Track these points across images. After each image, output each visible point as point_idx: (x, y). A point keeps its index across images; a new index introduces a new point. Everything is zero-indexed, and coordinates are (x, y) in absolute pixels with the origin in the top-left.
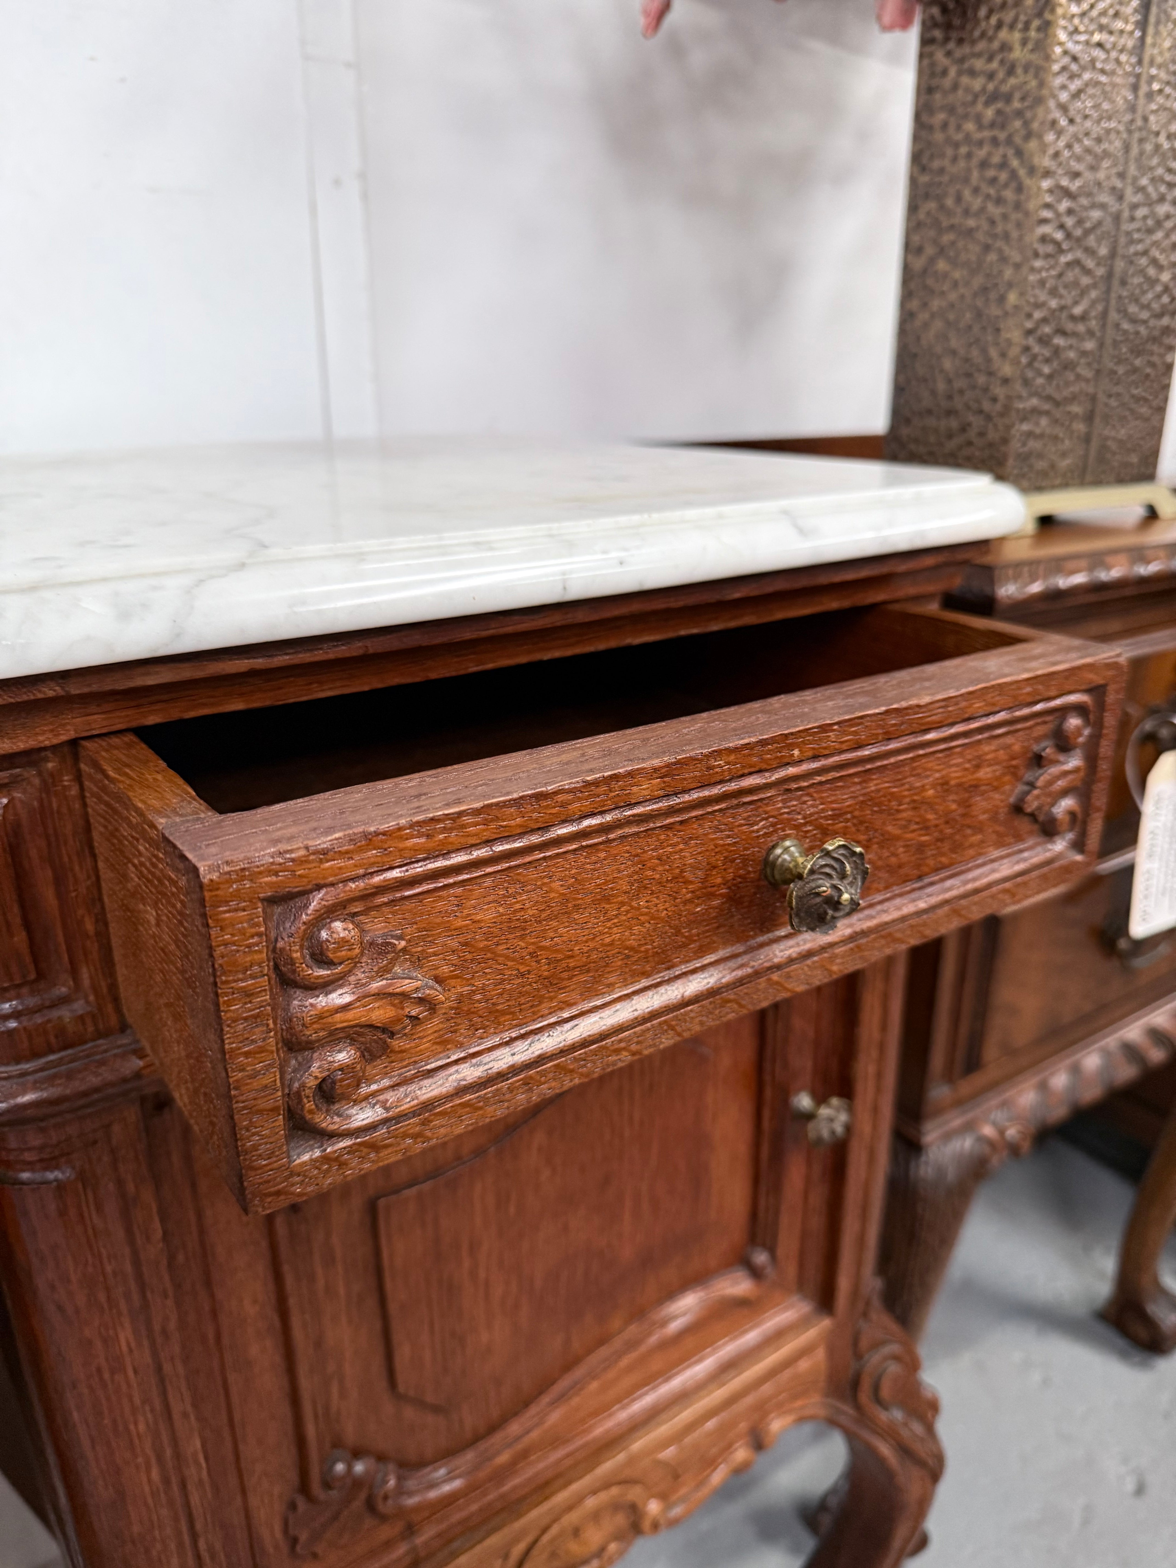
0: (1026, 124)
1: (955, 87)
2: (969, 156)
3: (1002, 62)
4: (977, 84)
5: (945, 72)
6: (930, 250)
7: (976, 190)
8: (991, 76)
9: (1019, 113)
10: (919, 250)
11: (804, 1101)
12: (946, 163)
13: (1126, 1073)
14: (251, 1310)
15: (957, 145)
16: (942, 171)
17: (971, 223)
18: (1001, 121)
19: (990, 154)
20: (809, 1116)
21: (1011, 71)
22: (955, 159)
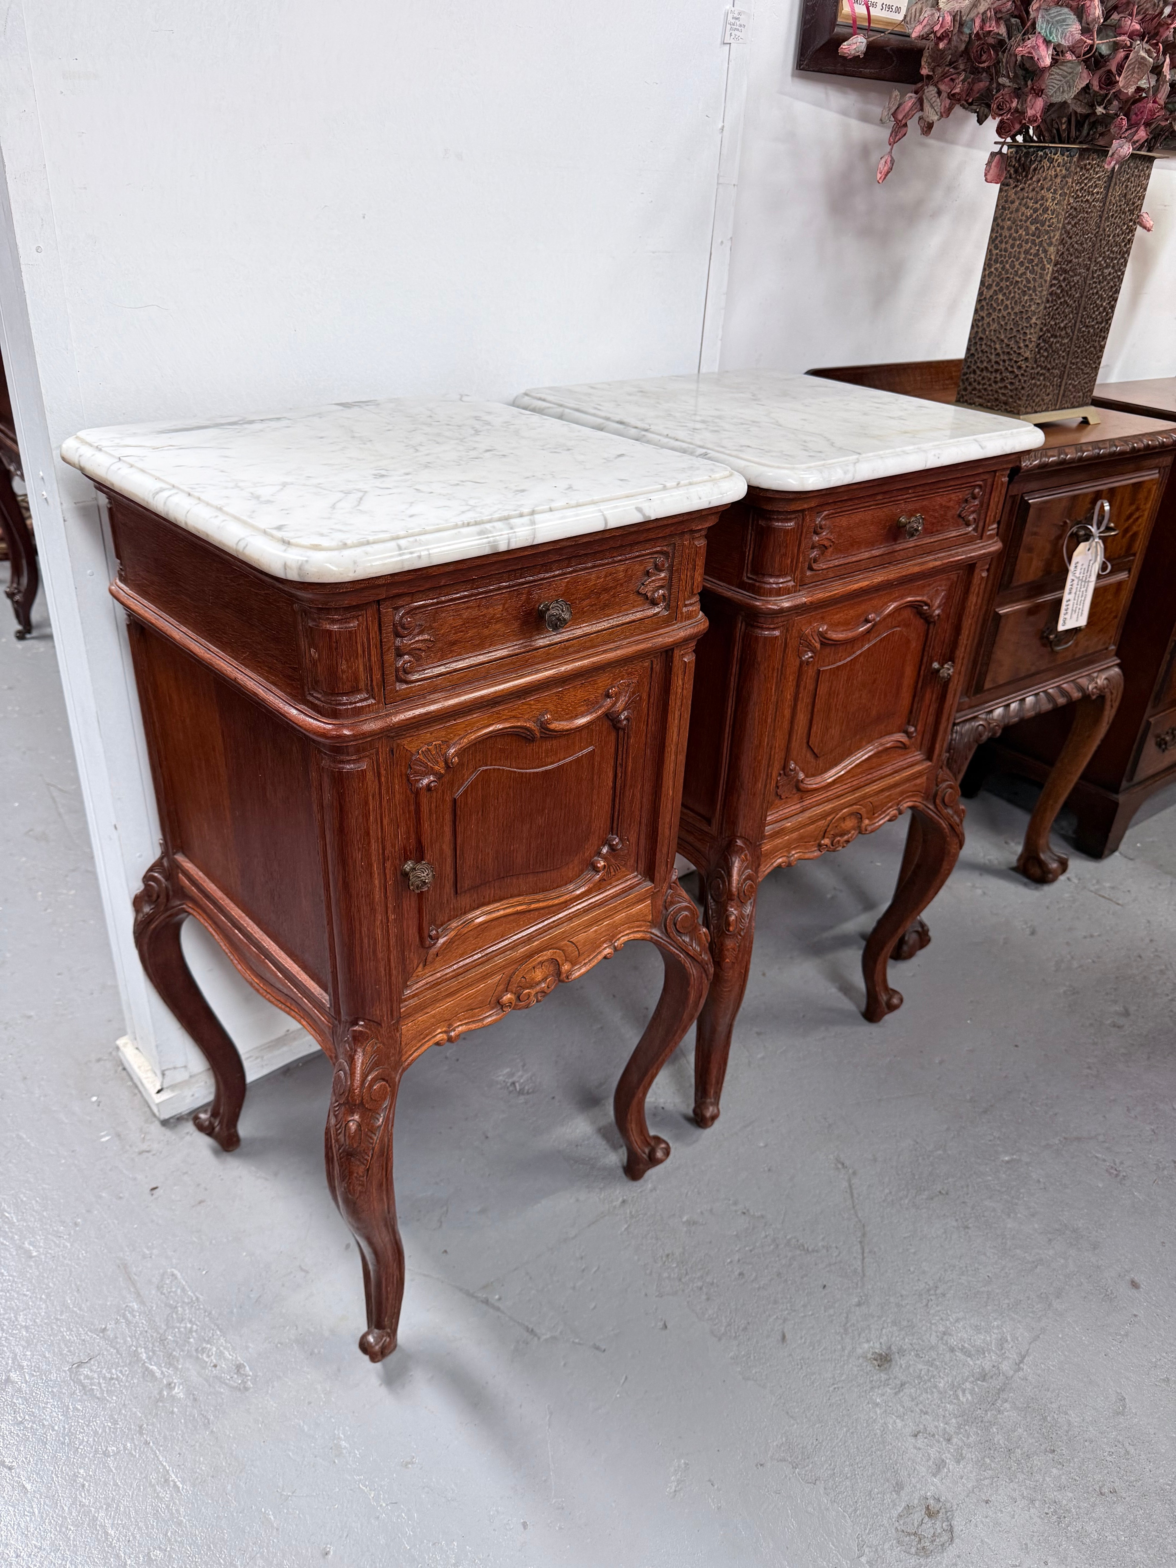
0: (1050, 238)
1: (1017, 210)
2: (1020, 246)
3: (1042, 205)
4: (1029, 212)
5: (1013, 202)
6: (994, 288)
7: (1022, 264)
8: (1036, 210)
9: (1047, 232)
10: (989, 287)
11: (936, 665)
12: (1008, 246)
13: (1046, 706)
14: (789, 697)
15: (1015, 239)
16: (1006, 250)
17: (1017, 279)
18: (1038, 233)
19: (1031, 248)
20: (938, 671)
21: (1046, 210)
22: (1013, 246)
